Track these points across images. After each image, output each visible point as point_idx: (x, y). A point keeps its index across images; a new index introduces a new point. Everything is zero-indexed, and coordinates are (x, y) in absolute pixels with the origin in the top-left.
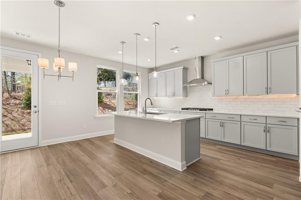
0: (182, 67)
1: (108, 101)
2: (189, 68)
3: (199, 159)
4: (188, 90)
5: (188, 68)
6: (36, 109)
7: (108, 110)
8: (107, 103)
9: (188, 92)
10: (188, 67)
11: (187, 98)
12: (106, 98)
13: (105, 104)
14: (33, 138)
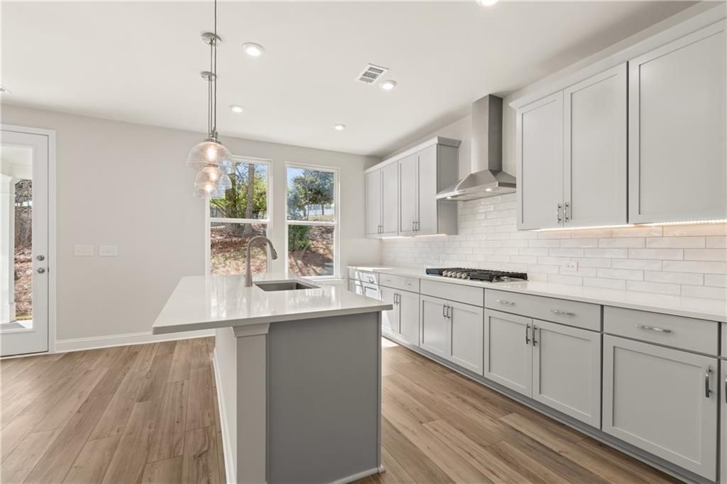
0: (435, 141)
1: (321, 246)
2: (463, 140)
3: (373, 471)
4: (460, 212)
5: (460, 142)
6: (43, 265)
7: (315, 267)
8: (318, 250)
9: (459, 217)
10: (460, 139)
11: (457, 236)
12: (320, 240)
13: (314, 252)
14: (33, 332)
